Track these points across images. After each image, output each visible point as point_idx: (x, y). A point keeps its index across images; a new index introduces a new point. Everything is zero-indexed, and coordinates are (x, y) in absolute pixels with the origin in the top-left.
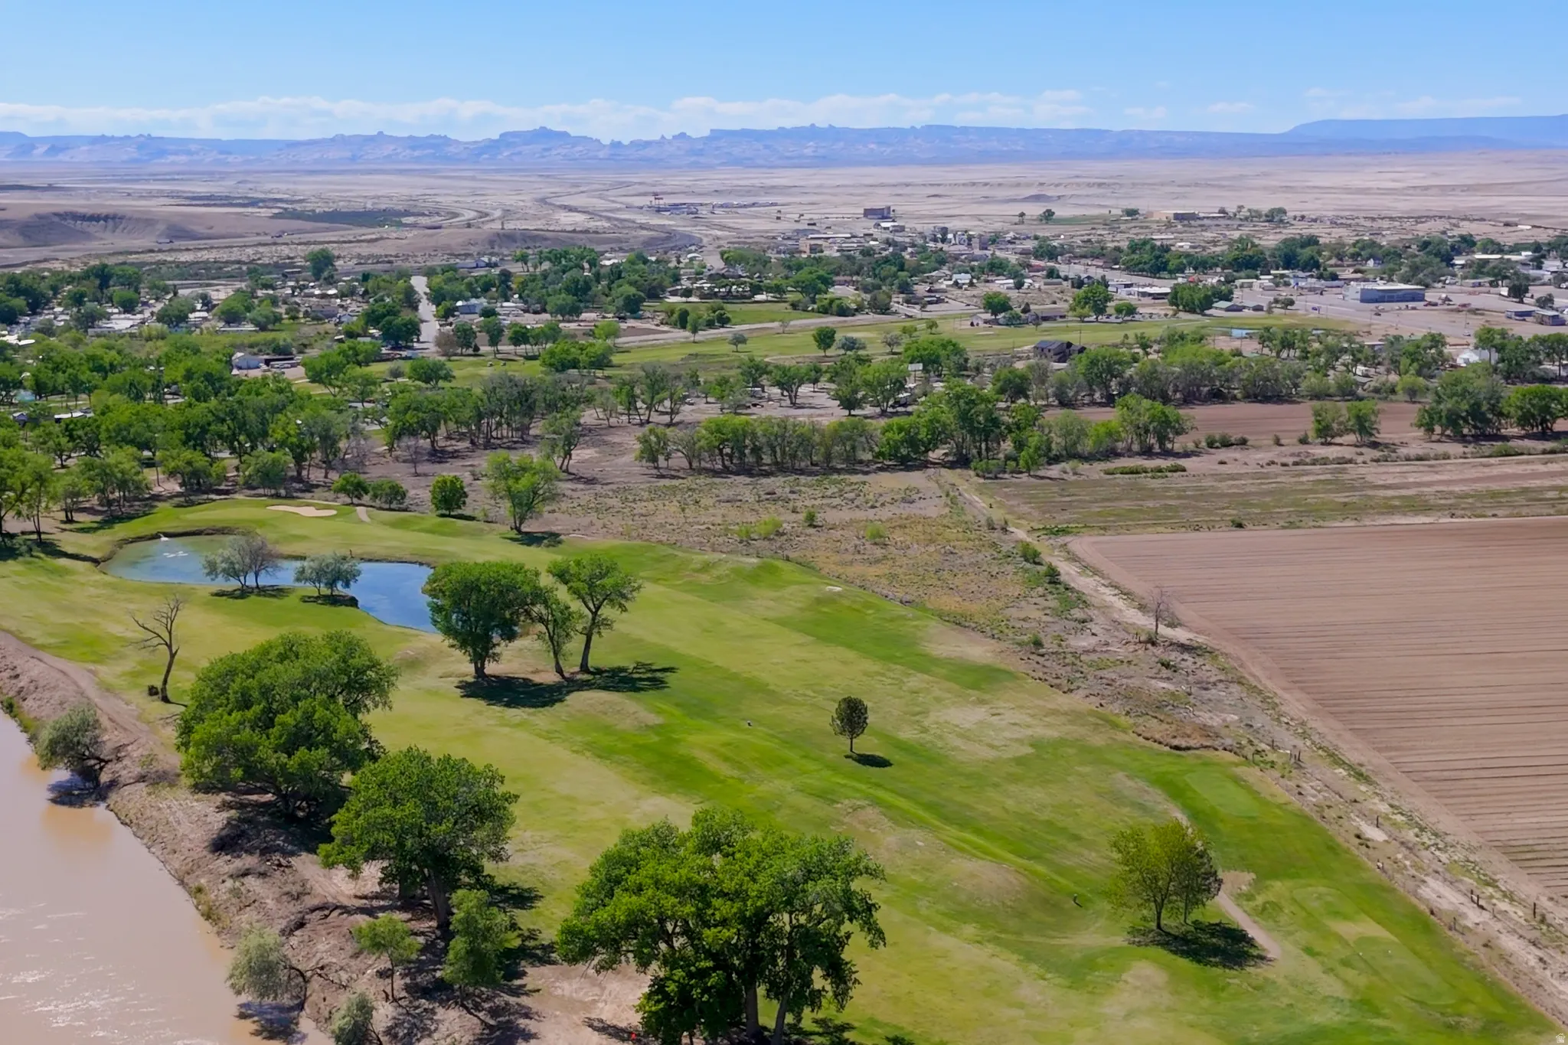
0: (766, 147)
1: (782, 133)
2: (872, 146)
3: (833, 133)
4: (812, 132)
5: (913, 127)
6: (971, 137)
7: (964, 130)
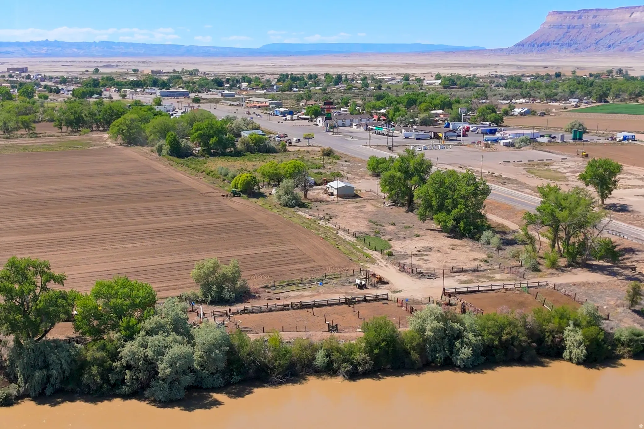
0: (23, 49)
1: (32, 43)
2: (74, 50)
3: (57, 44)
4: (47, 43)
5: (94, 42)
6: (121, 47)
7: (119, 44)
